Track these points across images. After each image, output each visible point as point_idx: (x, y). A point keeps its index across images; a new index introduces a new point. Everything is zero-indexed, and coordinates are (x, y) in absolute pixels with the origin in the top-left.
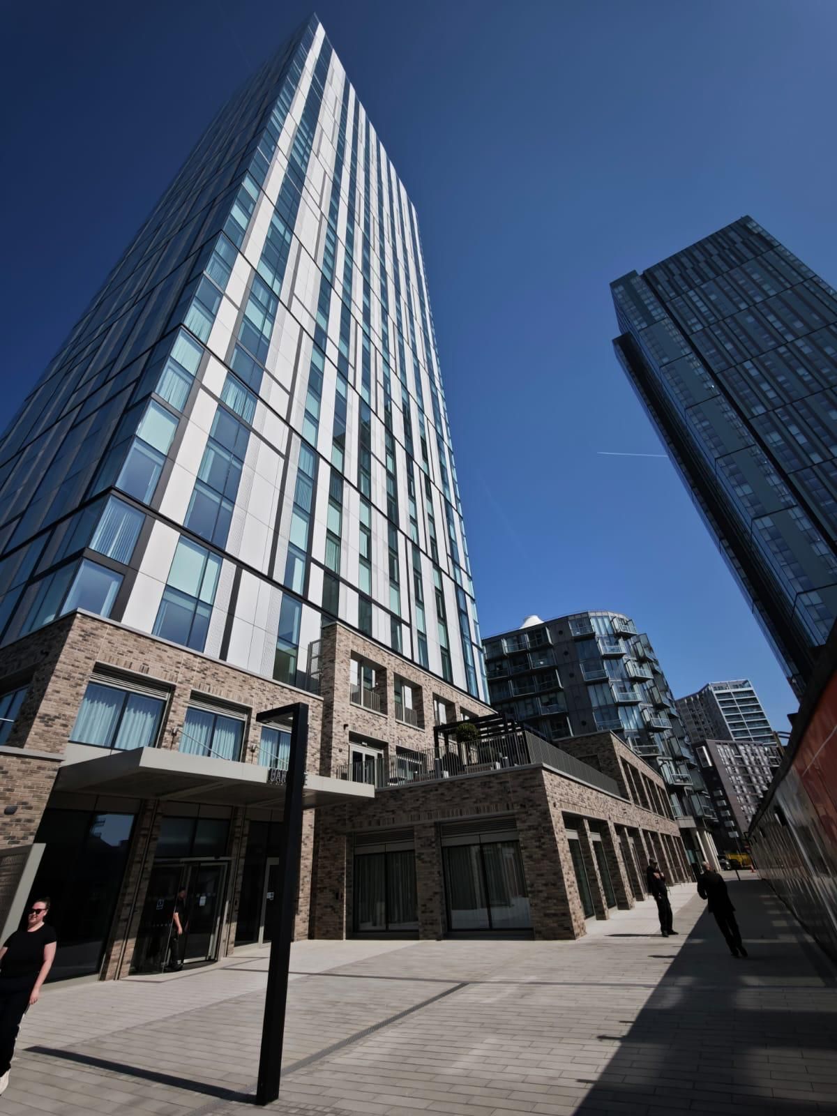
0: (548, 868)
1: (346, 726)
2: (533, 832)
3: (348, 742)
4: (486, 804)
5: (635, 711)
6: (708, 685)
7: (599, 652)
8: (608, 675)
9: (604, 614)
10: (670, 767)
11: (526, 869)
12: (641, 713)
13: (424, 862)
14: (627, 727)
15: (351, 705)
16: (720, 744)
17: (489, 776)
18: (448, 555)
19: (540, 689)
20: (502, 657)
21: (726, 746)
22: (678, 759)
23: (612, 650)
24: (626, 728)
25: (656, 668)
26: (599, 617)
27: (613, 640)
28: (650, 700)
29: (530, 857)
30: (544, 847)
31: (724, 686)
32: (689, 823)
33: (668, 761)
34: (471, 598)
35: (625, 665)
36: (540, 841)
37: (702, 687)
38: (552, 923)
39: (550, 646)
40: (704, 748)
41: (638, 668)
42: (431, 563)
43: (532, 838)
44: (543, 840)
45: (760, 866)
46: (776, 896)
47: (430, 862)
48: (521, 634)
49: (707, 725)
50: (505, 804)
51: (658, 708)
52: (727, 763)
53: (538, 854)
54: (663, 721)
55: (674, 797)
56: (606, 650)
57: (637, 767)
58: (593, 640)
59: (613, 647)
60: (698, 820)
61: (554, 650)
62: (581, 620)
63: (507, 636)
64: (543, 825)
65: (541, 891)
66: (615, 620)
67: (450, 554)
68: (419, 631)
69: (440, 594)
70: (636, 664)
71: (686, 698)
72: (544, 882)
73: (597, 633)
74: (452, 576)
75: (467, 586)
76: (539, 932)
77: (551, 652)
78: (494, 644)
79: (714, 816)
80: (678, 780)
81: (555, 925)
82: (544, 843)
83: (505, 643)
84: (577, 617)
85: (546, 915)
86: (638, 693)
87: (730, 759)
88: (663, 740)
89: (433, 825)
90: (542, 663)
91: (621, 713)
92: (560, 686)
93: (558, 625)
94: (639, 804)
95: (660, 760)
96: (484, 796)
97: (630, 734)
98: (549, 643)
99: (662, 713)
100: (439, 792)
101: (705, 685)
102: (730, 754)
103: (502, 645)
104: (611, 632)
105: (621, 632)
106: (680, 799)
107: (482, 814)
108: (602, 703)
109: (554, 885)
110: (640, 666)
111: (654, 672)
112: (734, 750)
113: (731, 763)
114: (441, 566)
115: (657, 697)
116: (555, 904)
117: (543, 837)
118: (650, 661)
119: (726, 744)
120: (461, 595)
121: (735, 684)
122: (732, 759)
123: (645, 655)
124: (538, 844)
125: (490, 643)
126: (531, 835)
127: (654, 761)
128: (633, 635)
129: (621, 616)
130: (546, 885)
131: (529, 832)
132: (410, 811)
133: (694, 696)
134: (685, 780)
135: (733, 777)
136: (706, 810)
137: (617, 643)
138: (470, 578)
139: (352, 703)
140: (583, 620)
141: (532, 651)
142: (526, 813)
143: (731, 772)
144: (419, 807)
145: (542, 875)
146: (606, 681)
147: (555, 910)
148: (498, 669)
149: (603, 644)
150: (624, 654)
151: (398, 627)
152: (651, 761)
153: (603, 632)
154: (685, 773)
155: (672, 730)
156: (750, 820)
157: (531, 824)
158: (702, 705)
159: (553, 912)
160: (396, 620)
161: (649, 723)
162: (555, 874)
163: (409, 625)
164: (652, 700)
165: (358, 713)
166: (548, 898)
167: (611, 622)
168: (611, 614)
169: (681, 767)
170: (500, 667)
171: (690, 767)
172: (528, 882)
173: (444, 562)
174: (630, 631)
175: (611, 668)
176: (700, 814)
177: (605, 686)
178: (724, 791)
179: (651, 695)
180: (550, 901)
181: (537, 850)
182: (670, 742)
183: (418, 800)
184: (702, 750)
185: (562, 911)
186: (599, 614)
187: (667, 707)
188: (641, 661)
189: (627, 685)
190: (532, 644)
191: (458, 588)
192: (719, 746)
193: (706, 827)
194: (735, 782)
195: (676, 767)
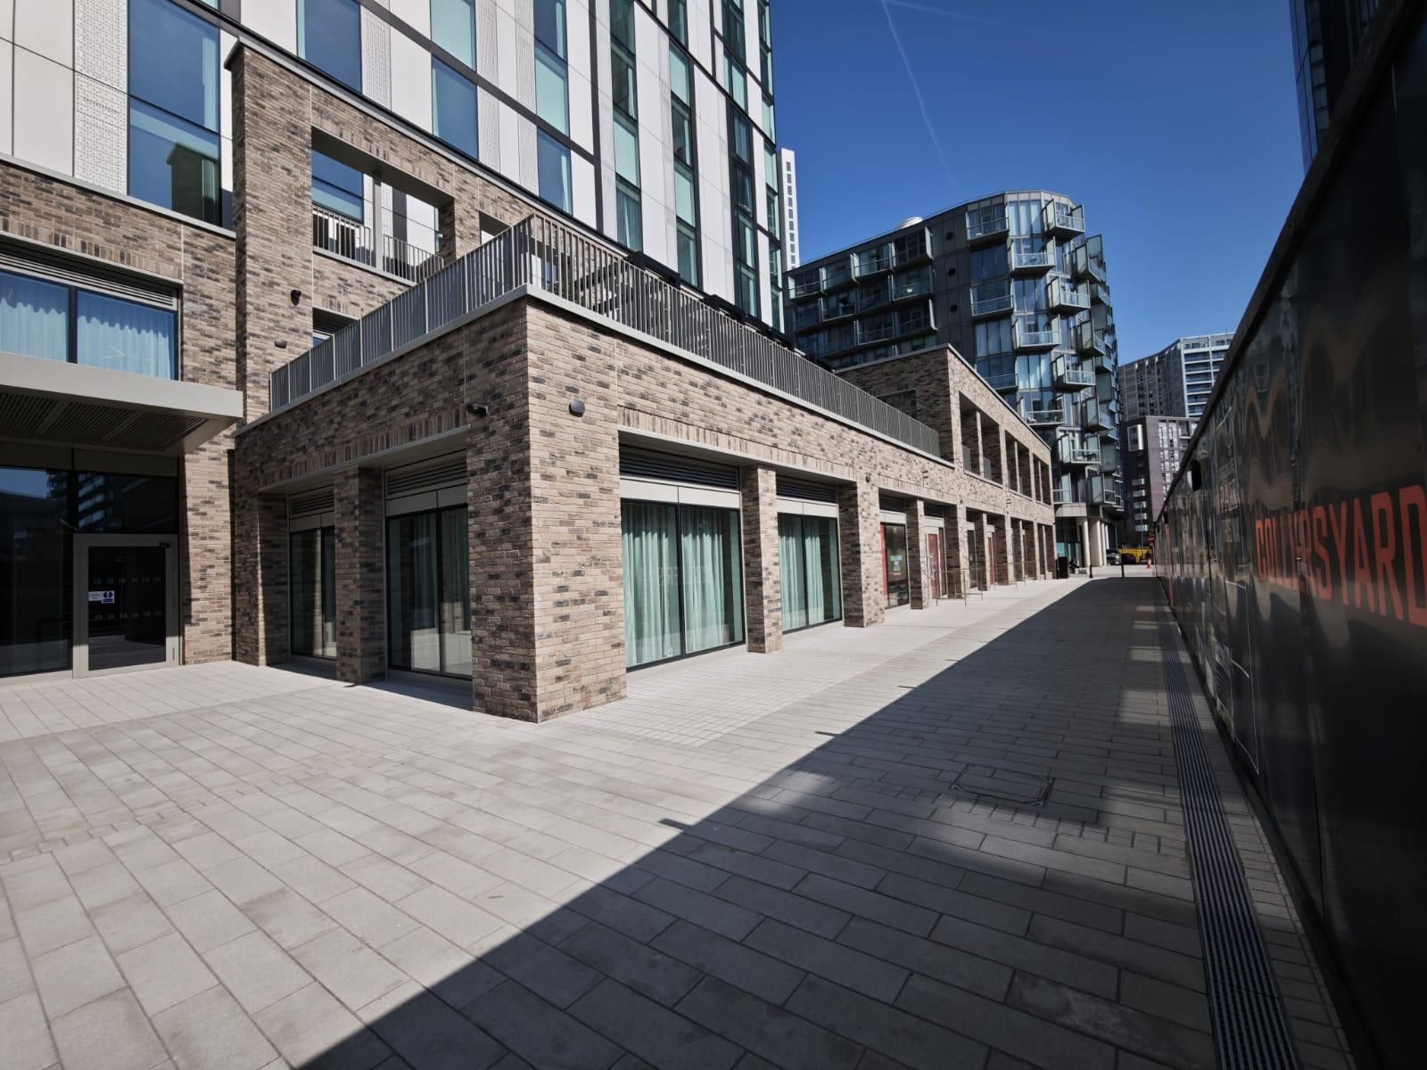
0: (510, 560)
1: (295, 296)
2: (494, 475)
3: (311, 331)
4: (424, 416)
5: (1043, 362)
6: (1179, 341)
7: (1007, 265)
8: (1014, 304)
9: (1034, 196)
10: (1073, 441)
11: (472, 563)
12: (1052, 364)
13: (345, 546)
14: (1025, 385)
15: (315, 253)
16: (1164, 421)
17: (427, 345)
18: (714, 31)
19: (902, 331)
20: (849, 285)
21: (1171, 425)
22: (1088, 429)
23: (1032, 261)
24: (1021, 386)
25: (1102, 295)
26: (1022, 201)
27: (1038, 243)
28: (1074, 345)
29: (481, 535)
30: (508, 510)
31: (1202, 343)
32: (1079, 510)
33: (1073, 432)
34: (767, 140)
35: (1047, 287)
36: (501, 497)
37: (1166, 346)
38: (501, 681)
39: (928, 262)
40: (1139, 427)
41: (1068, 292)
42: (665, 39)
43: (489, 491)
44: (507, 495)
45: (1159, 561)
46: (1167, 609)
47: (352, 545)
48: (883, 245)
49: (1156, 399)
50: (454, 412)
51: (1084, 354)
52: (1166, 446)
53: (495, 525)
54: (1087, 374)
55: (1066, 480)
56: (1020, 261)
57: (998, 422)
58: (1003, 246)
59: (1035, 255)
60: (1093, 508)
61: (933, 268)
62: (987, 209)
63: (859, 250)
64: (513, 457)
65: (490, 612)
66: (1050, 208)
67: (720, 30)
68: (620, 178)
69: (684, 114)
70: (1067, 286)
71: (1139, 362)
72: (498, 591)
73: (1013, 233)
74: (722, 78)
75: (758, 111)
76: (480, 696)
77: (930, 271)
78: (840, 265)
79: (1118, 503)
80: (1081, 458)
81: (507, 686)
82: (508, 503)
83: (855, 260)
84: (983, 205)
85: (496, 664)
86: (1057, 332)
87: (1172, 441)
88: (1076, 404)
89: (357, 472)
90: (909, 291)
91: (1019, 365)
92: (933, 325)
93: (946, 223)
94: (1016, 489)
95: (1061, 431)
96: (421, 399)
97: (1027, 395)
98: (927, 256)
99: (1087, 364)
100: (359, 400)
101: (1175, 339)
102: (1175, 435)
103: (850, 265)
104: (1037, 230)
105: (1055, 228)
106: (1074, 481)
107: (420, 441)
108: (993, 349)
109: (515, 599)
110: (1074, 289)
111: (1096, 301)
112: (1182, 429)
113: (1172, 446)
114: (692, 50)
115: (1086, 338)
116: (512, 644)
117: (507, 488)
118: (1093, 281)
119: (1174, 421)
120: (740, 130)
121: (1220, 339)
122: (1175, 441)
123: (1087, 270)
124: (495, 504)
125: (833, 263)
126: (488, 484)
127: (1052, 433)
128: (1075, 234)
129: (1064, 200)
130: (500, 599)
131: (485, 477)
132: (323, 446)
133: (1151, 358)
134: (1089, 457)
135: (1167, 463)
136: (1108, 496)
137: (1044, 249)
138: (768, 99)
139: (318, 249)
140: (993, 209)
141: (898, 272)
142: (485, 429)
143: (1167, 458)
144: (333, 437)
145: (496, 577)
146: (1008, 314)
147: (512, 655)
148: (841, 305)
149: (1018, 251)
150: (1052, 267)
151: (564, 159)
152: (1047, 432)
153: (1024, 230)
154: (1093, 445)
155: (1095, 388)
156: (1169, 480)
157: (489, 457)
158: (1158, 371)
159: (505, 657)
160: (554, 140)
161: (1061, 378)
162: (518, 575)
163: (595, 159)
164: (1077, 344)
165: (345, 275)
166: (502, 628)
167: (1042, 211)
168: (1045, 196)
169: (1090, 440)
170: (845, 301)
171: (1105, 441)
172: (473, 591)
173: (700, 42)
174: (1076, 225)
175: (1022, 293)
176: (1097, 500)
177: (1004, 325)
178: (1148, 481)
179: (1078, 338)
180: (504, 635)
181: (495, 518)
182: (1086, 407)
183: (332, 422)
184: (1135, 430)
185: (522, 660)
186: (1024, 197)
187: (1099, 354)
188: (1077, 279)
189: (1042, 320)
190: (900, 258)
191: (737, 115)
192: (1161, 425)
193: (1101, 516)
194: (1168, 469)
195: (1083, 440)
